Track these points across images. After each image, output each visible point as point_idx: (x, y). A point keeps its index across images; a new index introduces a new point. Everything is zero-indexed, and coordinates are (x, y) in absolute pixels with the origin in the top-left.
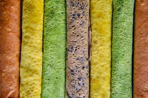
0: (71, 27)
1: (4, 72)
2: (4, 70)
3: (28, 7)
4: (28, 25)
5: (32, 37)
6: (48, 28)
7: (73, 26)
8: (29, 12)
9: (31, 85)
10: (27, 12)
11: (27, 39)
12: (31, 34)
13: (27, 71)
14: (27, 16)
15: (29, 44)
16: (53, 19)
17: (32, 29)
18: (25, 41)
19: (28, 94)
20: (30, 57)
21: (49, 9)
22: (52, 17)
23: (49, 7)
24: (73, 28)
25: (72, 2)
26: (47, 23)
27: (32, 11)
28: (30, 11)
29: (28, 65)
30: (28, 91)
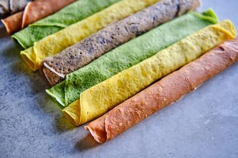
0: (115, 40)
1: (204, 68)
2: (203, 69)
3: (123, 88)
4: (141, 75)
5: (150, 64)
6: (130, 60)
7: (113, 38)
8: (128, 83)
9: (195, 39)
10: (129, 86)
11: (155, 67)
12: (148, 67)
13: (185, 50)
14: (133, 82)
15: (159, 62)
16: (118, 61)
17: (142, 69)
18: (159, 68)
19: (205, 38)
20: (171, 55)
21: (111, 71)
22: (117, 63)
23: (108, 71)
24: (114, 36)
25: (90, 51)
26: (126, 64)
27: (124, 80)
28: (126, 83)
29: (180, 53)
30: (202, 39)
